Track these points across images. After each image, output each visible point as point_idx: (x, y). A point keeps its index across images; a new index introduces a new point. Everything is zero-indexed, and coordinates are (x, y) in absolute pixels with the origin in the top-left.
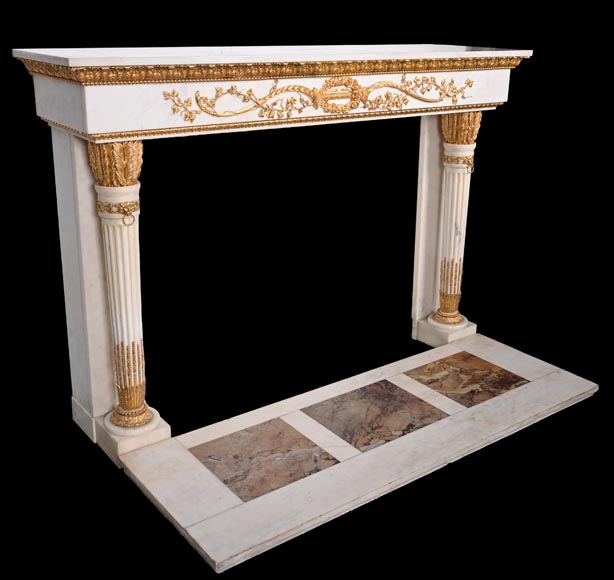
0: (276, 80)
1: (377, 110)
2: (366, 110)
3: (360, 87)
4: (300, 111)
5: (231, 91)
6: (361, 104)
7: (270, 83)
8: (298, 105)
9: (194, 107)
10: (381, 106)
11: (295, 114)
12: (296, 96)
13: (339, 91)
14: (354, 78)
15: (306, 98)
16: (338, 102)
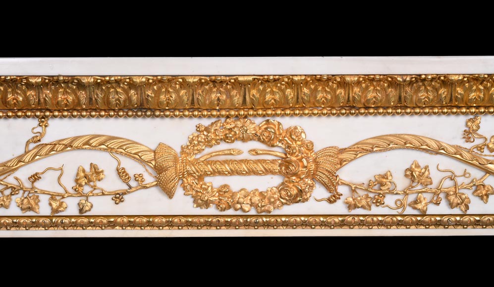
0: (43, 122)
1: (375, 210)
2: (339, 208)
3: (309, 147)
4: (118, 197)
6: (320, 192)
7: (25, 127)
10: (390, 200)
11: (102, 206)
12: (105, 161)
13: (245, 156)
14: (287, 122)
15: (132, 167)
16: (236, 183)
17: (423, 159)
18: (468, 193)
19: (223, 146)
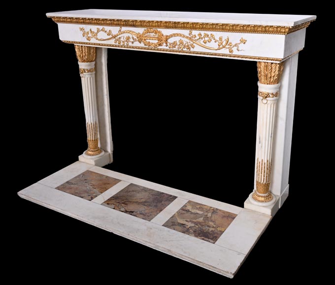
0: (121, 27)
1: (174, 49)
2: (168, 48)
3: (163, 35)
4: (133, 43)
5: (102, 30)
6: (165, 44)
7: (118, 28)
8: (131, 40)
9: (90, 35)
10: (176, 47)
11: (130, 44)
12: (130, 36)
13: (152, 36)
14: (159, 30)
15: (135, 37)
16: (151, 41)
17: (182, 39)
18: (190, 46)
19: (148, 34)
